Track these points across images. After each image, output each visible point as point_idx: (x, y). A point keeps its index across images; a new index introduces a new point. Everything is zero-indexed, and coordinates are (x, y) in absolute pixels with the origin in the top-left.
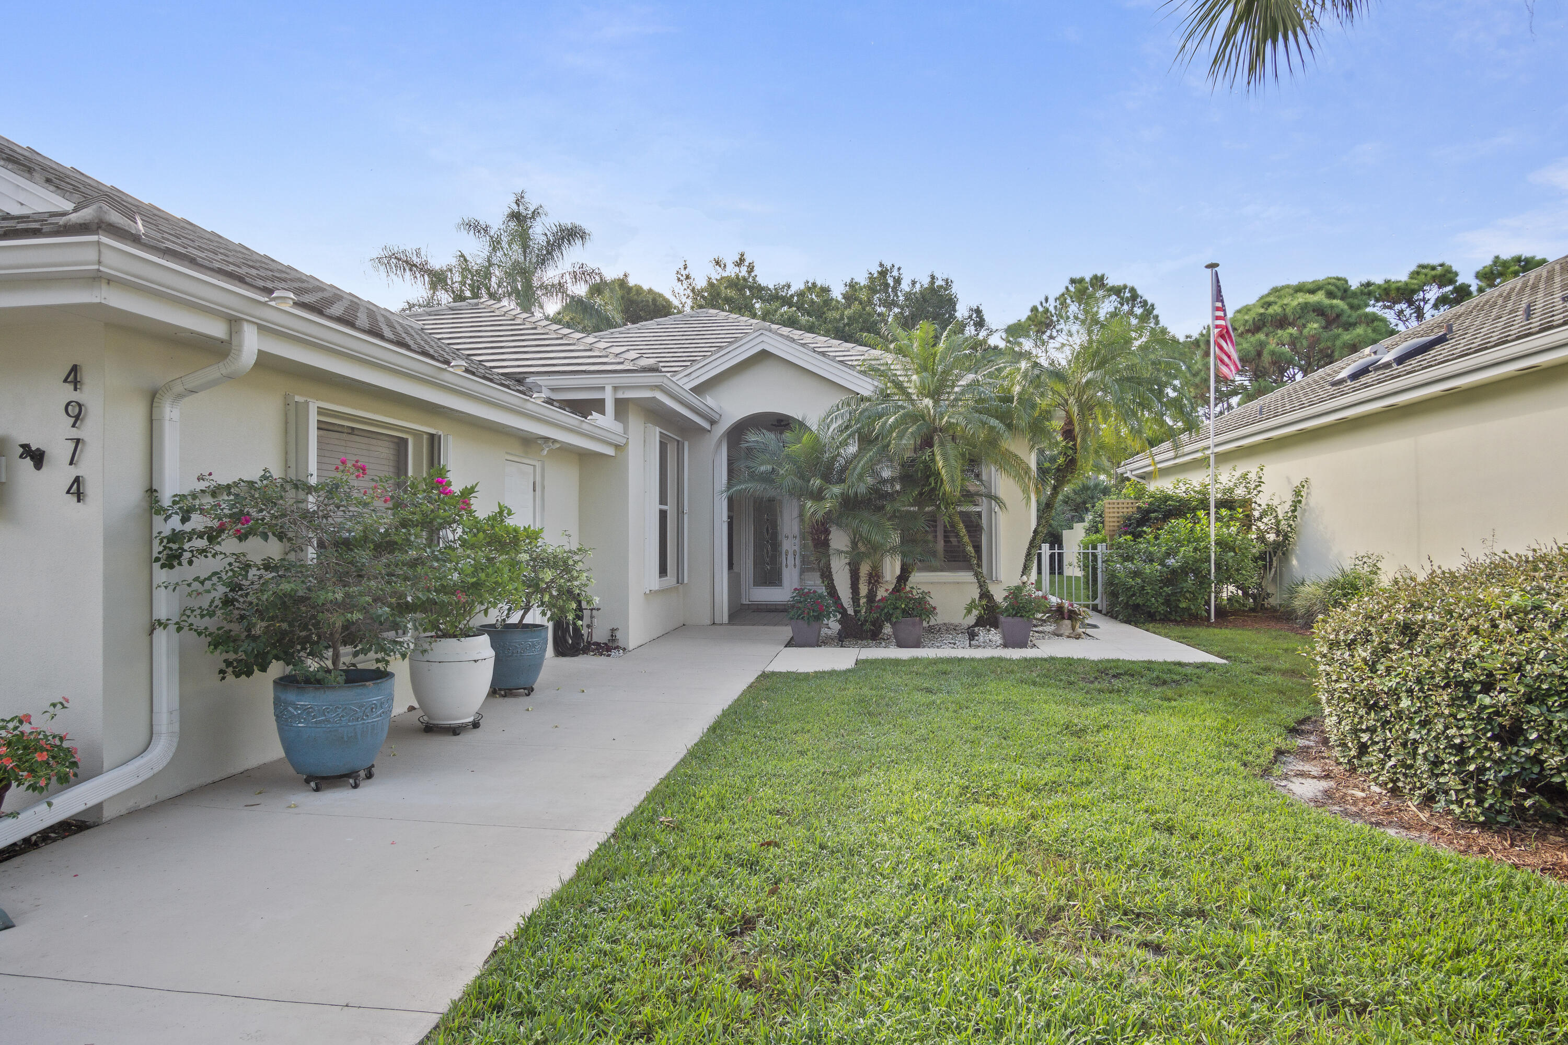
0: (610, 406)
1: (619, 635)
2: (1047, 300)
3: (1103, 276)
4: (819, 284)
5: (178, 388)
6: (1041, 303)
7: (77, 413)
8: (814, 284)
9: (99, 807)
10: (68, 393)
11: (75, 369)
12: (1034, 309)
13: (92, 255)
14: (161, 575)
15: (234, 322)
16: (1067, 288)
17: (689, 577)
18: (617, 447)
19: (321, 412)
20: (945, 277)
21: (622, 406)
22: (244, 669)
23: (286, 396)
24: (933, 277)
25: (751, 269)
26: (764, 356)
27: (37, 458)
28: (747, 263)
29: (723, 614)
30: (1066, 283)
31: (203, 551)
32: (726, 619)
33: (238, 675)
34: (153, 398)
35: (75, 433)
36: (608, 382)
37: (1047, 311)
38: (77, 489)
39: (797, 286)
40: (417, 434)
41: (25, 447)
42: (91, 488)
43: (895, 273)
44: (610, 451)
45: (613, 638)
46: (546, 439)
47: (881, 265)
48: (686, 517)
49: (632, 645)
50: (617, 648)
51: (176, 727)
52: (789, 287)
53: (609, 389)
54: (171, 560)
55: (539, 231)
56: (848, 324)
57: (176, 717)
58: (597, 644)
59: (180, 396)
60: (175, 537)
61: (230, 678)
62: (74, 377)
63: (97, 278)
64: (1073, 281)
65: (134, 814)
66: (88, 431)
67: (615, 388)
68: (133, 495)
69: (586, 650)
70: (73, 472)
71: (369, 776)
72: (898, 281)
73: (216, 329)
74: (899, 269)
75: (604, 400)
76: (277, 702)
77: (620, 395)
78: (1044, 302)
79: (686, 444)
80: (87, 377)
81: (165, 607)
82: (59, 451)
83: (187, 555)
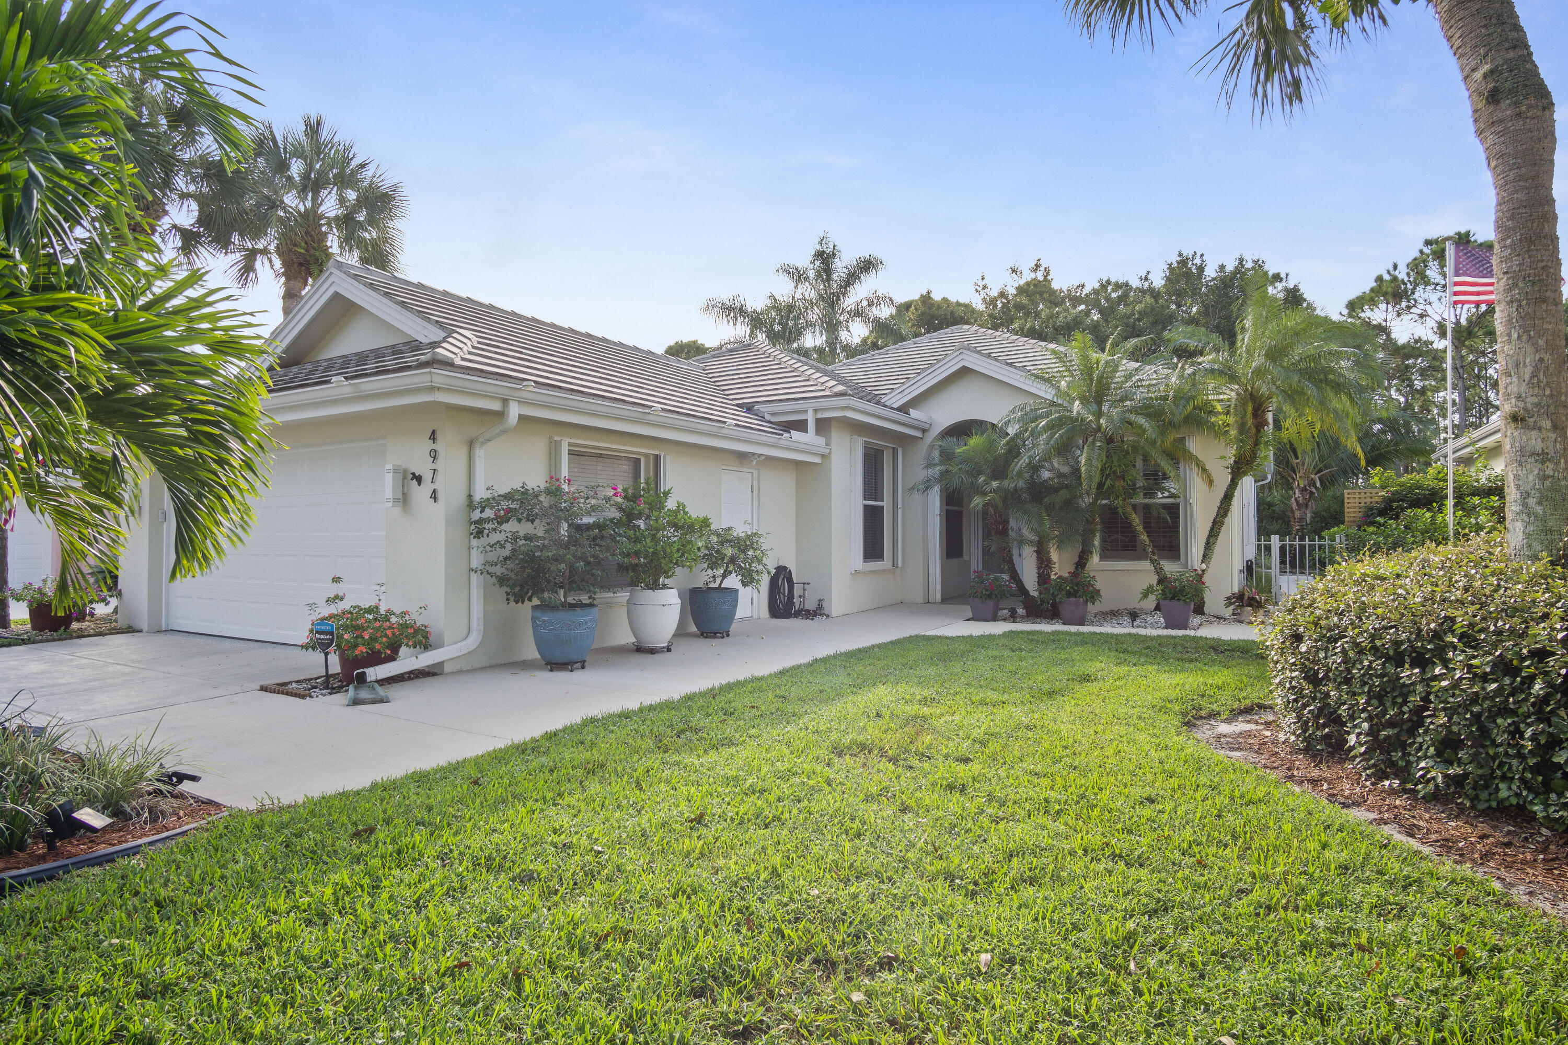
0: (811, 426)
1: (825, 604)
2: (1395, 267)
3: (1468, 234)
4: (1113, 280)
5: (481, 439)
6: (1388, 272)
7: (434, 455)
8: (1108, 282)
9: (441, 664)
10: (430, 445)
11: (433, 432)
12: (1379, 279)
13: (428, 378)
14: (475, 542)
15: (505, 401)
16: (1421, 252)
17: (903, 560)
18: (823, 456)
19: (570, 444)
20: (1255, 258)
21: (823, 426)
22: (519, 598)
23: (550, 438)
24: (1241, 260)
25: (1047, 272)
26: (964, 372)
27: (419, 479)
28: (1042, 269)
29: (937, 594)
30: (1420, 245)
31: (494, 529)
32: (938, 599)
33: (517, 602)
34: (471, 444)
35: (433, 466)
36: (810, 406)
37: (1395, 279)
38: (434, 496)
39: (1091, 284)
40: (647, 456)
41: (413, 474)
42: (441, 495)
43: (1198, 261)
44: (817, 460)
45: (820, 607)
46: (754, 454)
47: (1180, 255)
48: (900, 512)
49: (834, 613)
50: (822, 615)
51: (482, 628)
52: (1083, 286)
53: (810, 412)
54: (479, 534)
55: (840, 267)
56: (1139, 320)
57: (481, 621)
58: (808, 611)
59: (483, 443)
60: (480, 521)
61: (512, 604)
62: (433, 436)
63: (432, 389)
64: (1428, 243)
65: (460, 672)
66: (439, 465)
67: (816, 411)
68: (461, 499)
69: (797, 614)
70: (433, 487)
71: (583, 667)
72: (1201, 269)
73: (496, 406)
74: (1202, 255)
75: (806, 420)
76: (534, 619)
77: (820, 416)
78: (1391, 269)
79: (900, 451)
80: (439, 435)
81: (477, 560)
82: (427, 476)
83: (486, 532)
